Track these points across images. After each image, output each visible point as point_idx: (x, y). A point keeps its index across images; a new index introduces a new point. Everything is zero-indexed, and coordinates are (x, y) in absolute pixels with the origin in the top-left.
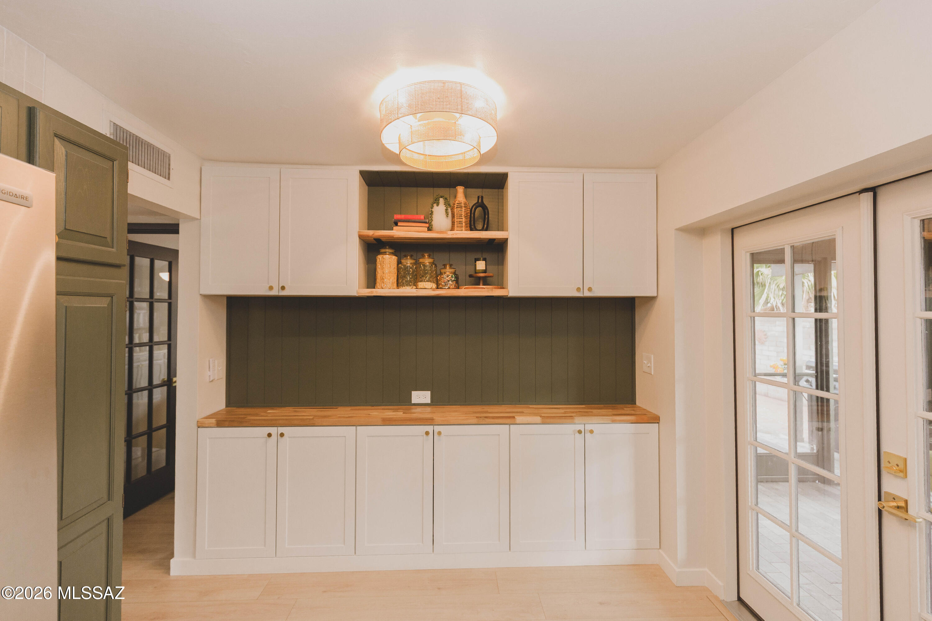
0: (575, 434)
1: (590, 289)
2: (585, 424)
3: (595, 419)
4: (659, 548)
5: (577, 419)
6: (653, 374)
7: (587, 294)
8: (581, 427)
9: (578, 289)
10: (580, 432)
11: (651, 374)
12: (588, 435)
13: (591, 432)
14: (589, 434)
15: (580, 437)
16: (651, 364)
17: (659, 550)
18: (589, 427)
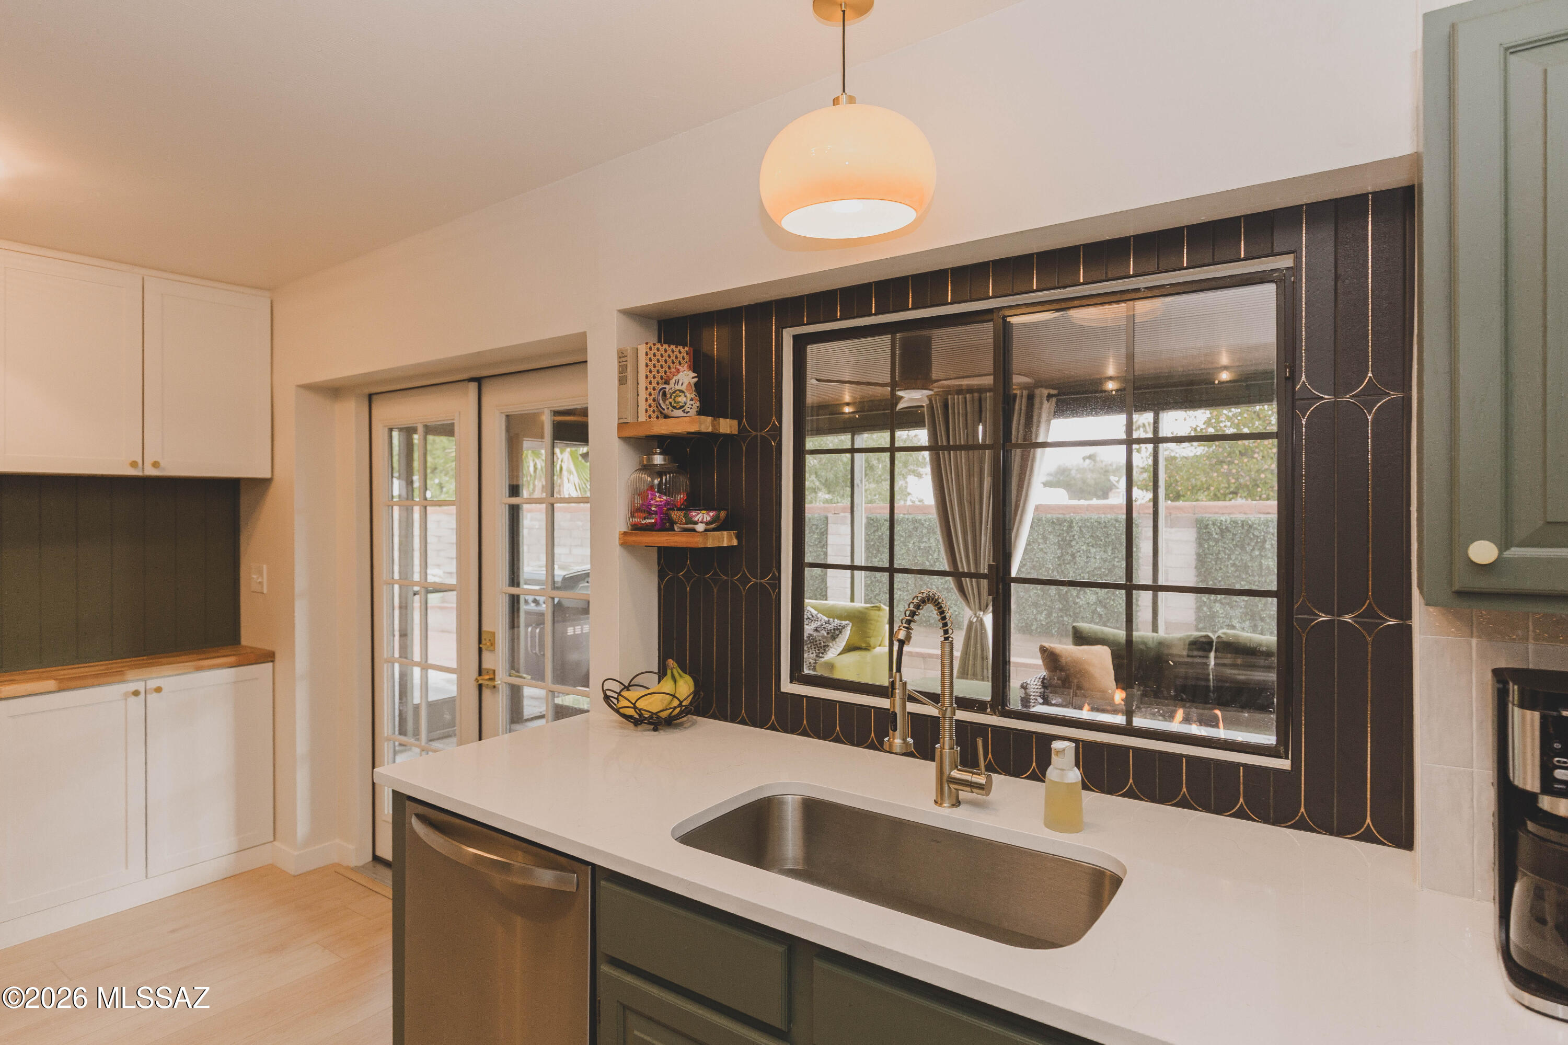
0: (126, 699)
1: (156, 465)
2: (146, 681)
3: (166, 670)
4: (272, 839)
5: (130, 674)
6: (265, 592)
7: (150, 471)
8: (140, 686)
9: (134, 464)
10: (136, 693)
11: (263, 593)
12: (152, 697)
13: (158, 690)
14: (155, 695)
15: (136, 704)
16: (263, 578)
17: (275, 843)
18: (152, 684)
